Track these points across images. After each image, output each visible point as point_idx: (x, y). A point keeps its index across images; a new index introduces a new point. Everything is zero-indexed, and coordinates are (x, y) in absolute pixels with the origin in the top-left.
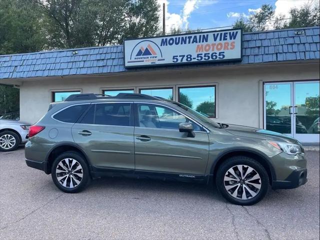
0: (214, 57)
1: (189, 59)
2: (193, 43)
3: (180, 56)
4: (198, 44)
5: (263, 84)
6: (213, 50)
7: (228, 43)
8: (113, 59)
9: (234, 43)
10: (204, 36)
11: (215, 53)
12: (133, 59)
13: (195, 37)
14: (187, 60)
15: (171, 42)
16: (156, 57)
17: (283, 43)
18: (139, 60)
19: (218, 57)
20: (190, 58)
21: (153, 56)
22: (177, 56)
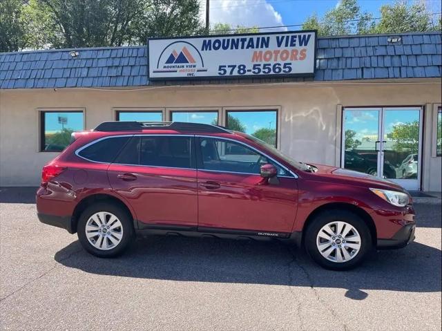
0: (277, 70)
1: (242, 72)
2: (247, 48)
3: (229, 66)
4: (255, 49)
5: (343, 109)
6: (276, 60)
7: (296, 51)
8: (131, 66)
9: (305, 50)
10: (263, 39)
11: (279, 64)
12: (161, 68)
13: (251, 40)
14: (239, 72)
15: (217, 45)
16: (194, 66)
17: (372, 54)
18: (170, 69)
19: (283, 69)
20: (244, 69)
21: (189, 64)
22: (225, 66)
